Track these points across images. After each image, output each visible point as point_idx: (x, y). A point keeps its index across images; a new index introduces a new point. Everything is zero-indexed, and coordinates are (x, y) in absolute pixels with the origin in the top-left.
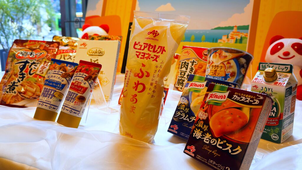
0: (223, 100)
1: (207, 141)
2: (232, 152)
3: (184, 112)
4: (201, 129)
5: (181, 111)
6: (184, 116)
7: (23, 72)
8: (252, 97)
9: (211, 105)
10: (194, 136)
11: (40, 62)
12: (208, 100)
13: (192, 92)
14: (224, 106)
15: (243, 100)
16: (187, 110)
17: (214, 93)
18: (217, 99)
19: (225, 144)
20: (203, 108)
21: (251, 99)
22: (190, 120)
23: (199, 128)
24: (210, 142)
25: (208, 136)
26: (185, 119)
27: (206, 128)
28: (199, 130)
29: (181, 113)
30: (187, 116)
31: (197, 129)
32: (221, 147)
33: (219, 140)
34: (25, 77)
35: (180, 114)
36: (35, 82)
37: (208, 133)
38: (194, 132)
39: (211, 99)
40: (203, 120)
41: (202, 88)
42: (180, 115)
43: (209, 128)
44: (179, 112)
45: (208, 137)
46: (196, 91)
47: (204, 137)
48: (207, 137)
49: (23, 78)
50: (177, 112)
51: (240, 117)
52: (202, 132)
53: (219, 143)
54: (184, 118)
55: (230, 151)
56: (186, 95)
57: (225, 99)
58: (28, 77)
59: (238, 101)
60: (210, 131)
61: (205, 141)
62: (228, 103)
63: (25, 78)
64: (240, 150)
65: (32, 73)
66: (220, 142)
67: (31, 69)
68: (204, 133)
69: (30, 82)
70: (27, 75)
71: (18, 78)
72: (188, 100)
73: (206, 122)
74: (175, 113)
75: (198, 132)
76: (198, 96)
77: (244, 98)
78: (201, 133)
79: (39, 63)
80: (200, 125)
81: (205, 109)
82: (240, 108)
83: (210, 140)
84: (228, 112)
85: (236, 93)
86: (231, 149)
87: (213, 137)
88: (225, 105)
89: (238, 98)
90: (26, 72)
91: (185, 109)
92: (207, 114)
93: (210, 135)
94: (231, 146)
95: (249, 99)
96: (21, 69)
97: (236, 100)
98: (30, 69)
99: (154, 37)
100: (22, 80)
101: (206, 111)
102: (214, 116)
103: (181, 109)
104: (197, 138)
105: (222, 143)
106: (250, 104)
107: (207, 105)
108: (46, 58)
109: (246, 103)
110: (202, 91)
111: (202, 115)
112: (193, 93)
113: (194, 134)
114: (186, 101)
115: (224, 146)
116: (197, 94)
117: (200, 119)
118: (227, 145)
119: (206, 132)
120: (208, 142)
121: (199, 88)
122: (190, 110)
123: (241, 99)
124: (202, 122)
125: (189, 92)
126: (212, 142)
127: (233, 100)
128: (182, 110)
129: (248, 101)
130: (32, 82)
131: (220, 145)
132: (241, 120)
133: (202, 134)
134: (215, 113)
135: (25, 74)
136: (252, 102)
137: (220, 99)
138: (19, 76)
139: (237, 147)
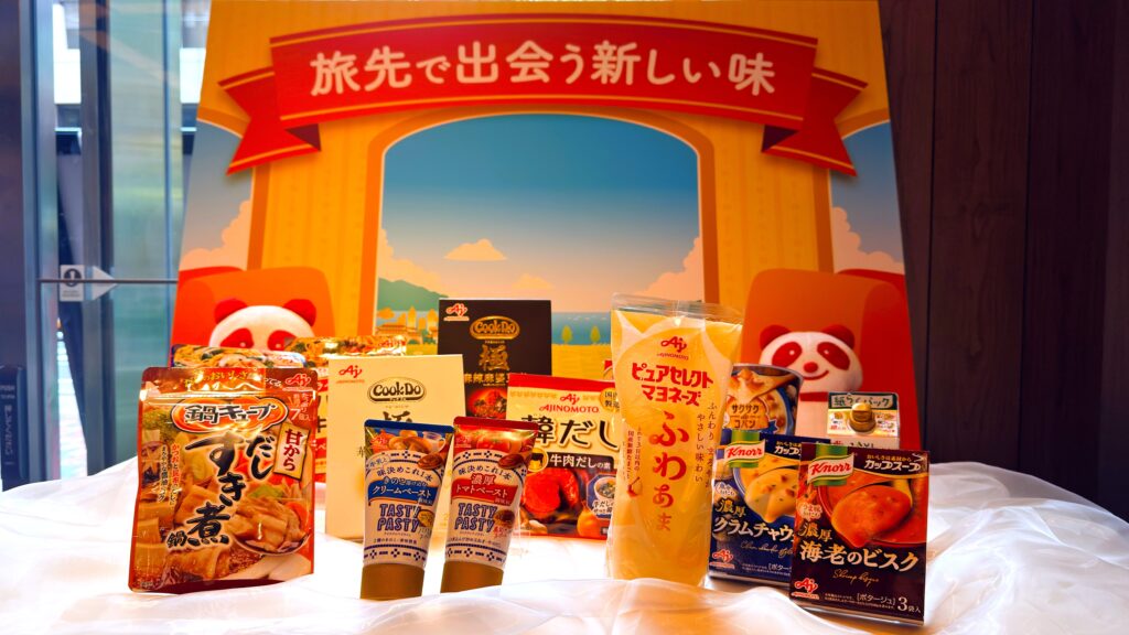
0: (845, 472)
1: (839, 560)
2: (901, 567)
3: (737, 517)
4: (817, 541)
5: (728, 516)
6: (738, 525)
7: (232, 470)
8: (904, 459)
9: (821, 487)
10: (803, 558)
11: (274, 434)
12: (810, 477)
13: (738, 469)
14: (852, 485)
15: (887, 467)
16: (740, 511)
17: (820, 462)
18: (832, 473)
19: (881, 556)
20: (807, 496)
21: (904, 463)
22: (756, 532)
23: (809, 539)
24: (846, 561)
25: (837, 550)
26: (742, 532)
27: (826, 535)
28: (812, 543)
29: (729, 521)
30: (746, 524)
31: (805, 543)
32: (875, 565)
33: (866, 552)
34: (243, 486)
35: (726, 523)
36: (280, 499)
37: (835, 545)
38: (802, 550)
39: (817, 474)
40: (814, 521)
41: (757, 456)
42: (728, 525)
43: (834, 533)
44: (723, 519)
45: (839, 552)
46: (748, 465)
47: (829, 554)
48: (836, 553)
49: (237, 489)
50: (717, 519)
51: (894, 500)
52: (820, 545)
53: (866, 557)
54: (740, 529)
55: (896, 567)
56: (726, 477)
57: (851, 471)
58: (254, 487)
59: (879, 471)
60: (837, 539)
61: (833, 562)
62: (860, 478)
63: (243, 491)
64: (915, 560)
65: (261, 470)
66: (870, 554)
67: (257, 460)
68: (826, 546)
69: (264, 500)
70: (249, 479)
71: (221, 492)
72: (735, 487)
73: (824, 522)
74: (714, 523)
75: (810, 548)
76: (757, 475)
77: (888, 463)
78: (818, 549)
79: (274, 437)
80: (811, 531)
81: (810, 497)
82: (888, 484)
83: (845, 556)
84: (864, 494)
85: (869, 456)
86: (897, 561)
87: (849, 549)
88: (853, 482)
89: (877, 464)
90: (245, 470)
91: (734, 509)
92: (818, 506)
93: (843, 547)
94: (894, 557)
95: (900, 464)
96: (218, 463)
97: (873, 470)
98: (251, 459)
99: (679, 351)
100: (237, 498)
101: (815, 502)
102: (838, 507)
103: (726, 510)
104: (814, 560)
105: (874, 555)
106: (904, 472)
107: (813, 488)
108: (288, 420)
109: (897, 472)
110: (761, 464)
111: (807, 511)
112: (743, 470)
113: (803, 554)
114: (731, 489)
115: (881, 559)
116: (751, 471)
117: (805, 521)
118: (886, 556)
119: (830, 543)
120: (842, 563)
121: (752, 457)
122: (748, 510)
123: (884, 465)
124: (815, 526)
125: (732, 469)
126: (850, 560)
127: (867, 469)
128: (729, 513)
129: (899, 468)
130: (270, 498)
131: (870, 561)
132: (898, 505)
133: (822, 549)
134: (836, 501)
135: (241, 478)
136: (907, 469)
137: (838, 473)
138: (222, 485)
139: (907, 555)
